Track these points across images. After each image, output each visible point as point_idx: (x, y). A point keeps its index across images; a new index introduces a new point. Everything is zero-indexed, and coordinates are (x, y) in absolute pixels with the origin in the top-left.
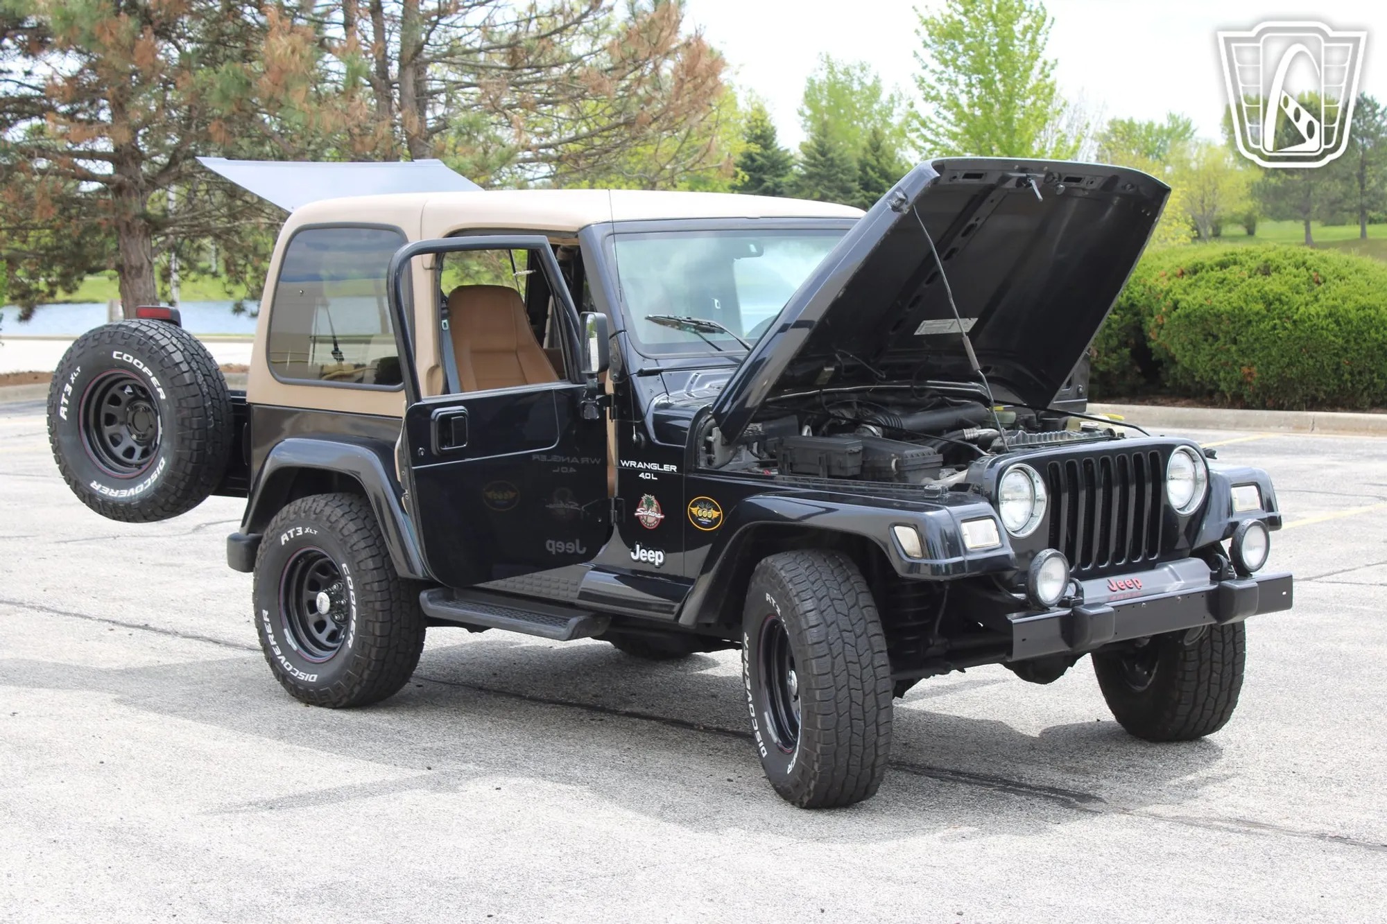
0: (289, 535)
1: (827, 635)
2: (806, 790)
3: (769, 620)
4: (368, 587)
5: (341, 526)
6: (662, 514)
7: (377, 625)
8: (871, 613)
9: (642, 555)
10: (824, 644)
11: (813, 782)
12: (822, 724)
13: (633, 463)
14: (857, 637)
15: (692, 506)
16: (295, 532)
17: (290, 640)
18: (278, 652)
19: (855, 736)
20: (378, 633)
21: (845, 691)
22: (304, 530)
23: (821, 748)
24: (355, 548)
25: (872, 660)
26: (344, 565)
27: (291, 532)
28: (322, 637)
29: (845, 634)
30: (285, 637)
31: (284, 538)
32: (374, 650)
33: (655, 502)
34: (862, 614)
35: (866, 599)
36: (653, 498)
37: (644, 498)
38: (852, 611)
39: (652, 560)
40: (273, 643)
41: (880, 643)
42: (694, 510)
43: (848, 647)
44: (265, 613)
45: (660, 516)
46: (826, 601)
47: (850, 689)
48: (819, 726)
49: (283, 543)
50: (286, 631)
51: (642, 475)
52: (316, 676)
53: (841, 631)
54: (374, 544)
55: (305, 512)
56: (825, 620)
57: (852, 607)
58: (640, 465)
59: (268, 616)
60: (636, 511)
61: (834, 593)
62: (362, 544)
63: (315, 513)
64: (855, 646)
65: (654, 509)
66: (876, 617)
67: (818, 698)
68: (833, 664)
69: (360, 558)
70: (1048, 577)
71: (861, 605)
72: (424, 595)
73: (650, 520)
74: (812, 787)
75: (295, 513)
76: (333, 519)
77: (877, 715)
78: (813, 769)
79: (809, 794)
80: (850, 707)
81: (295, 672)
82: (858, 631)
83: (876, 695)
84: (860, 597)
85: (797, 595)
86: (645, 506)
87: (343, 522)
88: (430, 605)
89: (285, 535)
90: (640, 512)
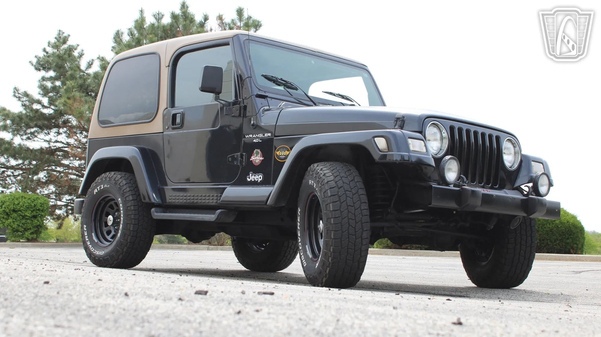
0: (97, 189)
1: (338, 192)
2: (324, 275)
3: (311, 196)
4: (129, 208)
5: (119, 182)
6: (263, 157)
7: (132, 226)
8: (360, 185)
9: (252, 178)
10: (337, 196)
11: (328, 269)
12: (334, 235)
13: (251, 136)
14: (353, 195)
15: (277, 151)
16: (100, 187)
17: (94, 238)
18: (89, 243)
19: (350, 243)
20: (131, 229)
21: (346, 219)
22: (104, 186)
23: (333, 249)
24: (125, 191)
25: (360, 206)
26: (119, 199)
27: (98, 188)
28: (109, 238)
29: (347, 192)
30: (92, 237)
31: (96, 191)
32: (129, 237)
33: (260, 152)
34: (356, 184)
35: (358, 179)
36: (259, 151)
37: (255, 151)
38: (351, 183)
39: (256, 180)
40: (87, 239)
41: (364, 198)
42: (278, 153)
43: (348, 198)
44: (85, 226)
45: (262, 158)
46: (338, 178)
47: (349, 219)
48: (332, 237)
49: (95, 193)
50: (93, 234)
51: (255, 141)
52: (103, 252)
53: (345, 191)
54: (134, 190)
55: (105, 178)
56: (338, 186)
57: (352, 181)
58: (254, 136)
59: (86, 228)
60: (251, 158)
61: (343, 174)
62: (128, 189)
63: (109, 178)
64: (352, 198)
65: (259, 155)
66: (363, 187)
67: (332, 222)
68: (341, 206)
69: (126, 195)
70: (450, 170)
71: (356, 181)
72: (153, 210)
73: (257, 161)
74: (327, 272)
75: (101, 179)
76: (117, 179)
77: (362, 233)
78: (328, 261)
79: (326, 276)
80: (349, 228)
81: (95, 251)
82: (354, 192)
83: (362, 223)
84: (356, 177)
85: (324, 175)
86: (255, 155)
87: (121, 180)
88: (156, 214)
89: (96, 190)
90: (253, 158)
